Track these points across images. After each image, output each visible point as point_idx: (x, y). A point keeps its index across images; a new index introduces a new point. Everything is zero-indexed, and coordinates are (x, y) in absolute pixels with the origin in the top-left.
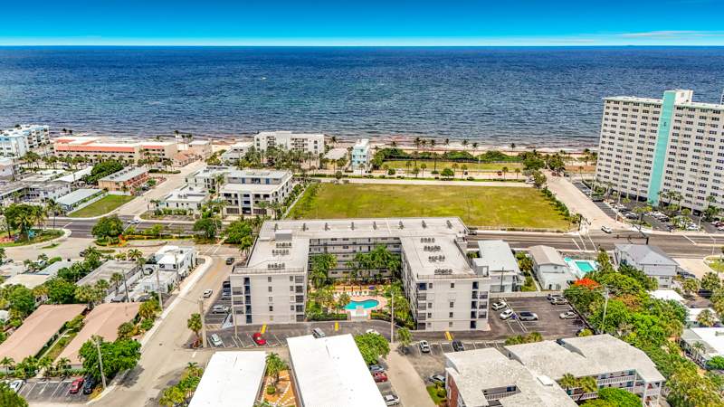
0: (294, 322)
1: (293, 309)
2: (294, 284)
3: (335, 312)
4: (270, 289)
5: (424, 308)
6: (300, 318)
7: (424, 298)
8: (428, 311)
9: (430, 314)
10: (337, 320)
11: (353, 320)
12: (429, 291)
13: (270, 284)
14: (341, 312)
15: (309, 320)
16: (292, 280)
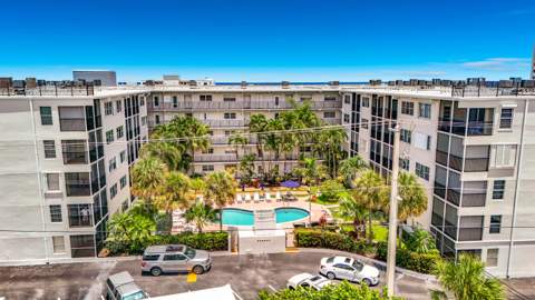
0: (64, 257)
2: (55, 133)
3: (193, 226)
5: (479, 199)
6: (81, 247)
7: (483, 163)
8: (491, 208)
9: (496, 220)
11: (243, 251)
12: (498, 138)
14: (209, 227)
15: (112, 254)
16: (47, 121)
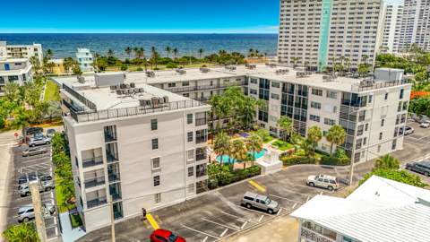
0: (194, 195)
1: (190, 174)
2: (194, 128)
4: (155, 144)
5: (361, 132)
6: (200, 188)
7: (363, 118)
8: (364, 135)
9: (365, 139)
10: (250, 176)
11: (267, 173)
13: (154, 135)
16: (190, 122)
